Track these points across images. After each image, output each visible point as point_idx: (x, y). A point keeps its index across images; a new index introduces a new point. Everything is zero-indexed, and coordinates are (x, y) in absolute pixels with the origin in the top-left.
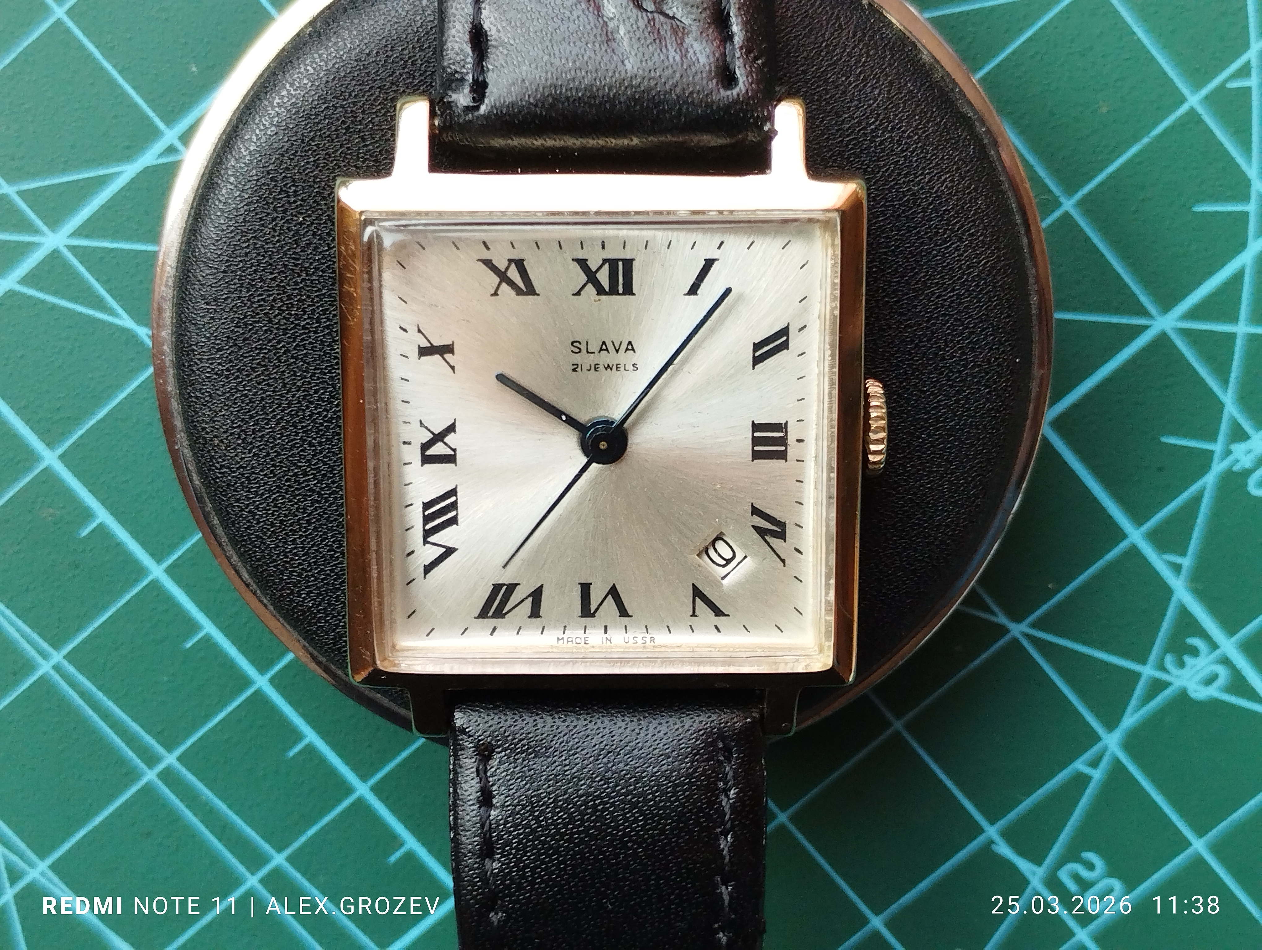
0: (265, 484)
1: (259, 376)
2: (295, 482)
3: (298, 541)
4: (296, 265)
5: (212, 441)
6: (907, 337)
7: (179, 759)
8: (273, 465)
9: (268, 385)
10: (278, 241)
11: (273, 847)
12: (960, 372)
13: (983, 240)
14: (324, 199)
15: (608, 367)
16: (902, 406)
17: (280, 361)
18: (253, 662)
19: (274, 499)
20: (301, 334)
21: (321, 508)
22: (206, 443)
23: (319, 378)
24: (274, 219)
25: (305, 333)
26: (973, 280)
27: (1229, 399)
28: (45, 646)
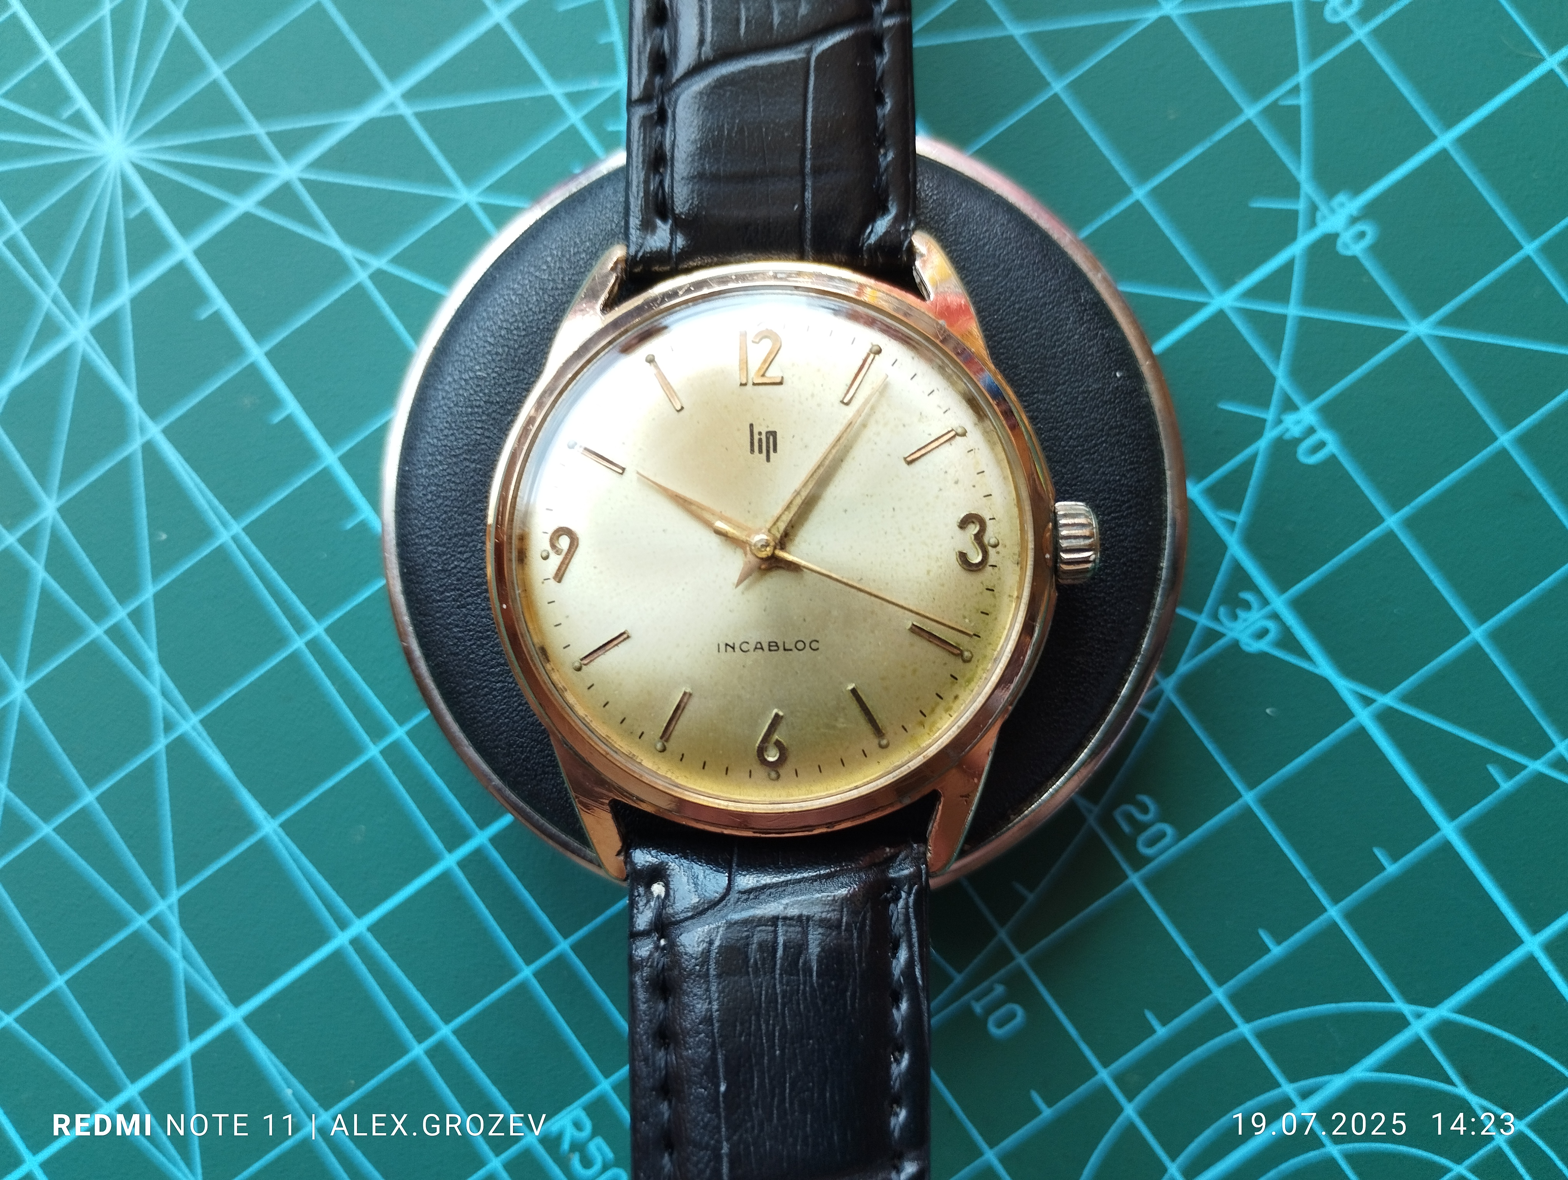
27: (1280, 373)
28: (228, 518)
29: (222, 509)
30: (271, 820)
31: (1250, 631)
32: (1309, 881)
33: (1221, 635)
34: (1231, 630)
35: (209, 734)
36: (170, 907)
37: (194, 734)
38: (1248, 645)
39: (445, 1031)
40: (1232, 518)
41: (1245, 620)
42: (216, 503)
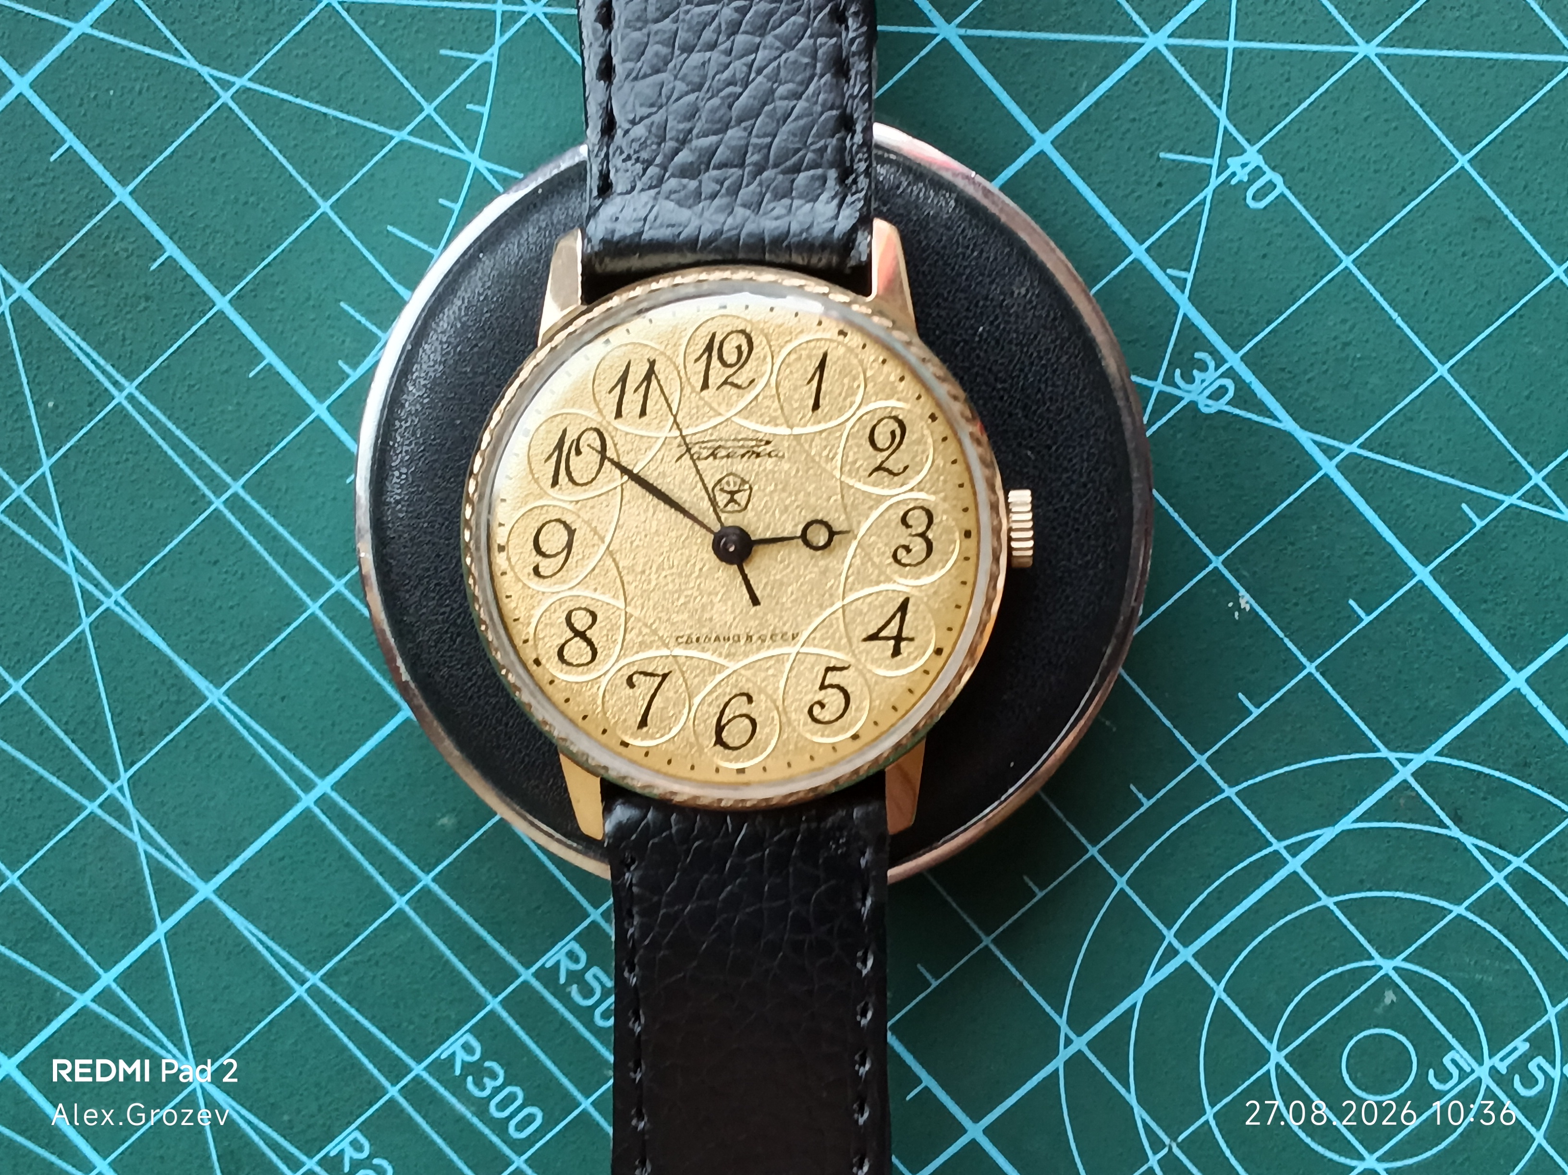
7: (243, 486)
11: (333, 573)
18: (312, 390)
27: (1221, 114)
28: (118, 377)
29: (109, 368)
30: (214, 690)
31: (1207, 392)
32: (1286, 640)
33: (1180, 399)
34: (1189, 392)
35: (134, 607)
36: (120, 789)
37: (118, 610)
38: (1207, 406)
39: (427, 880)
40: (1183, 274)
41: (1203, 381)
42: (102, 362)
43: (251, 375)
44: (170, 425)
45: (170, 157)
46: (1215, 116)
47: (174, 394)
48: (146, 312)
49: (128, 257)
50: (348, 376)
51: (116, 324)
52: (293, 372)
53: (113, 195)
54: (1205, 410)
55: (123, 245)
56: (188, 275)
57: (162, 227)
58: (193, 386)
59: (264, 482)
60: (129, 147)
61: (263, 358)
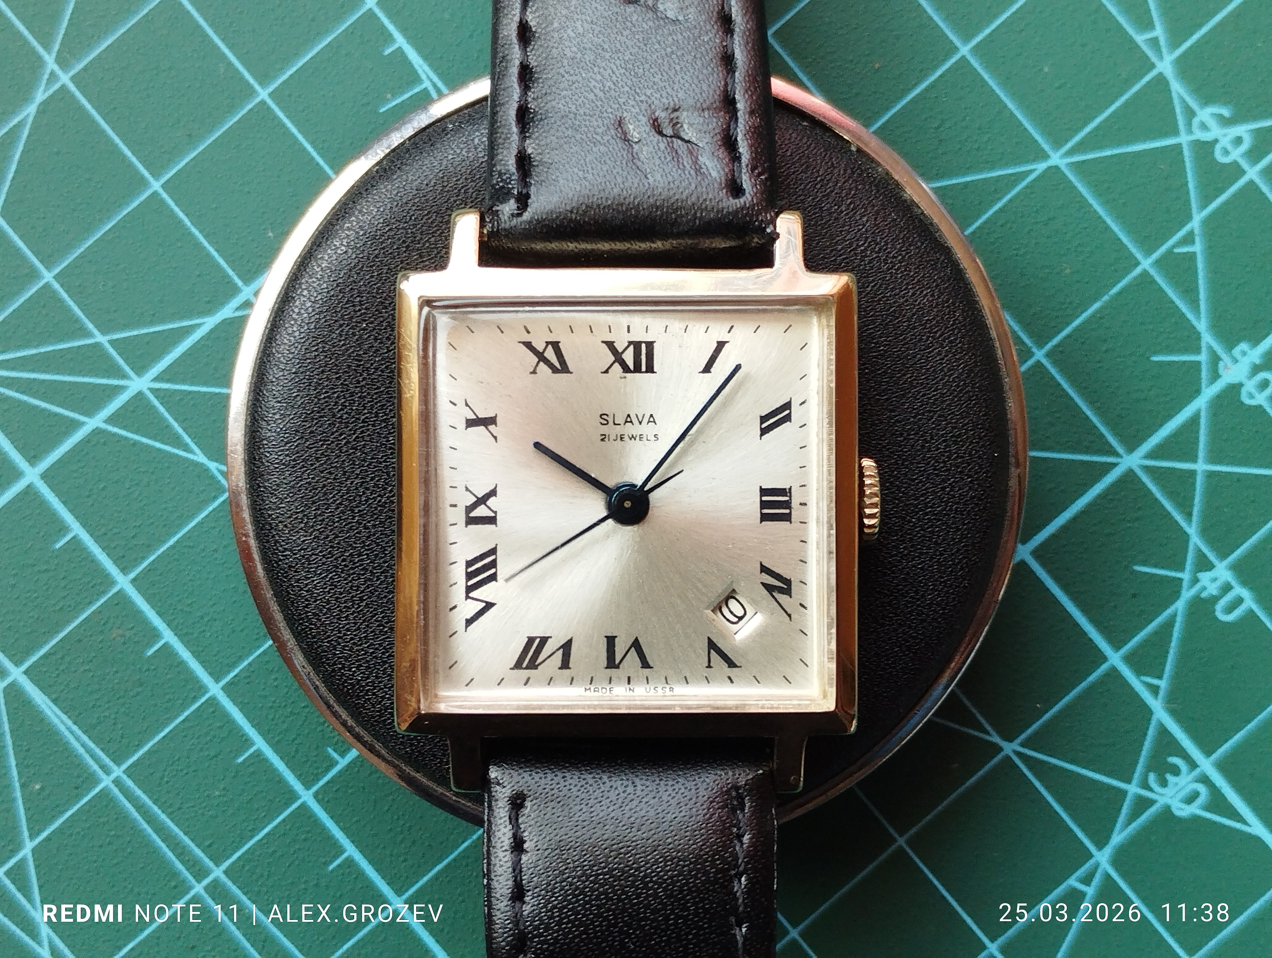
0: (324, 564)
1: (322, 464)
2: (351, 561)
3: (351, 617)
4: (358, 366)
5: (277, 525)
6: (897, 431)
8: (331, 547)
9: (330, 473)
10: (343, 345)
12: (944, 462)
13: (961, 347)
14: (386, 308)
15: (633, 437)
16: (893, 492)
17: (341, 452)
18: (299, 777)
19: (331, 578)
20: (361, 427)
21: (372, 585)
22: (272, 528)
23: (375, 467)
24: (341, 326)
25: (364, 426)
26: (954, 381)
27: (1193, 532)
28: (107, 760)
29: (98, 752)
31: (1180, 796)
33: (1153, 802)
34: (1162, 796)
38: (1179, 810)
40: (1155, 682)
41: (1175, 785)
42: (92, 745)
43: (240, 760)
44: (156, 808)
45: (173, 547)
46: (1186, 533)
47: (162, 778)
48: (139, 698)
49: (124, 643)
50: (337, 763)
51: (109, 708)
52: (282, 758)
53: (113, 583)
54: (1178, 813)
55: (120, 632)
56: (182, 663)
57: (160, 614)
58: (181, 770)
59: (247, 868)
60: (133, 537)
61: (253, 744)
